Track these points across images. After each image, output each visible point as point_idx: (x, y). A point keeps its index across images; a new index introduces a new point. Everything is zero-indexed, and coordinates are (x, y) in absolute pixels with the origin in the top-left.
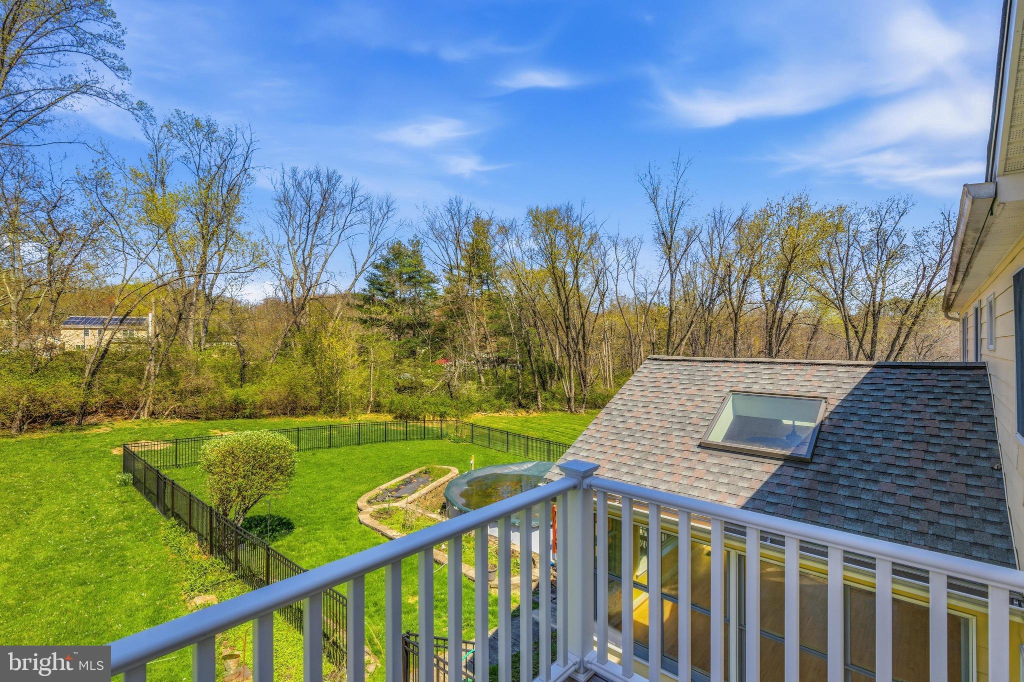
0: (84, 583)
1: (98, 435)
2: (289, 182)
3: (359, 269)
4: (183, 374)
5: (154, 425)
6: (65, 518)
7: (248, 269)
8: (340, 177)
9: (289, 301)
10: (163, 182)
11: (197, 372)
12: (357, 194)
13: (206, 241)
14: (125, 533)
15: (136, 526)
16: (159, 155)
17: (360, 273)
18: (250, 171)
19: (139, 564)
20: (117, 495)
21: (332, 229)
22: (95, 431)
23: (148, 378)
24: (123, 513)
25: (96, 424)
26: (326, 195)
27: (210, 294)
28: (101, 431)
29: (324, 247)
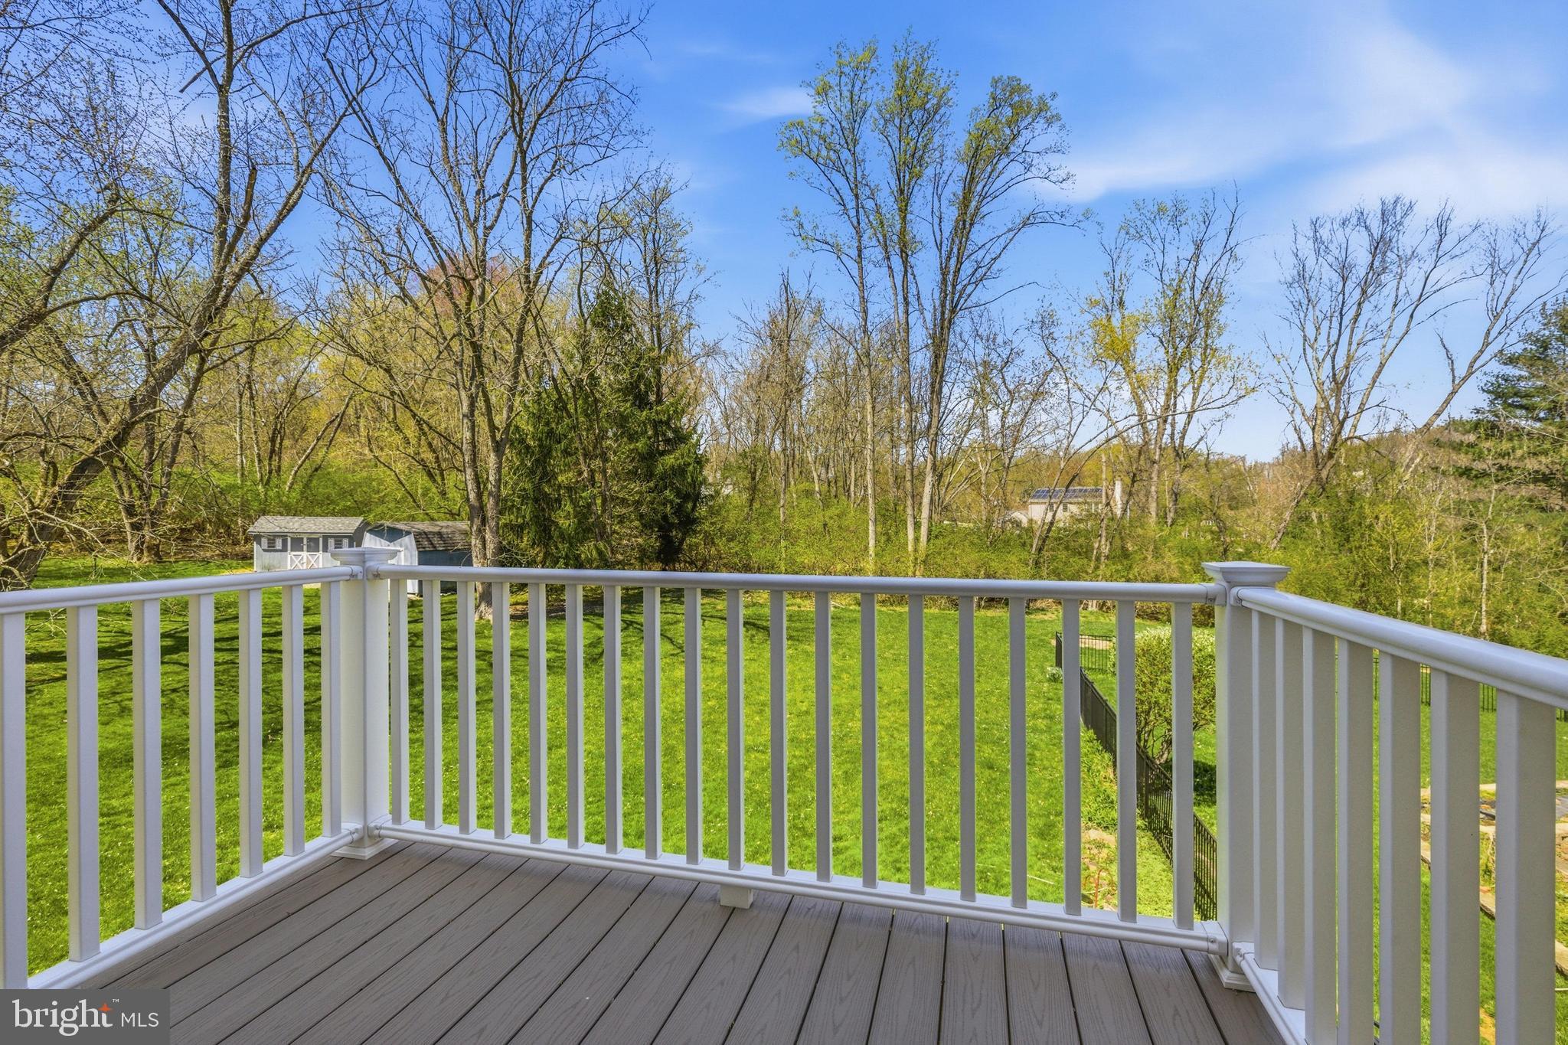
0: (991, 767)
1: (1042, 621)
2: (1307, 248)
3: (1461, 371)
4: (1137, 557)
5: (1102, 619)
6: (994, 699)
7: (1228, 400)
8: (1411, 207)
9: (1309, 448)
10: (1121, 303)
11: (1157, 554)
12: (1451, 226)
13: (1174, 368)
14: (1042, 732)
15: (1054, 728)
16: (1117, 268)
17: (1464, 379)
18: (1238, 251)
19: (1045, 768)
20: (1045, 689)
21: (1395, 305)
22: (1040, 616)
23: (1098, 559)
24: (1046, 710)
25: (1043, 610)
26: (1380, 246)
27: (1182, 445)
28: (1046, 618)
29: (1379, 343)
